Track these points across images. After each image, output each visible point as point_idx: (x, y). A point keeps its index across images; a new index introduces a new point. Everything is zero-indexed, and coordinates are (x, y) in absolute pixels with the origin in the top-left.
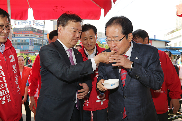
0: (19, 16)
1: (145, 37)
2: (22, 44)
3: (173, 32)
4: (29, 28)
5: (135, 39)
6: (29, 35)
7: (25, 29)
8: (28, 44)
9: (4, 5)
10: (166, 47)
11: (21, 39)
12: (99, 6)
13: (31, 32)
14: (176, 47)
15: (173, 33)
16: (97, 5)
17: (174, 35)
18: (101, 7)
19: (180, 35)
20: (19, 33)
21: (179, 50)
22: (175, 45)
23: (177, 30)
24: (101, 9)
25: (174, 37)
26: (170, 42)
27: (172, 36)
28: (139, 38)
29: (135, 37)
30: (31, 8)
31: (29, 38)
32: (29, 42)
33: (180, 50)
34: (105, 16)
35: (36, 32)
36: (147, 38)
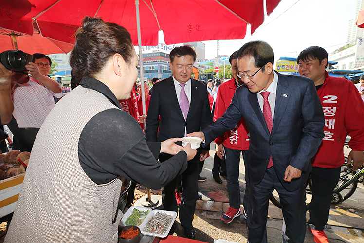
0: (149, 42)
1: (324, 58)
2: (150, 71)
3: (342, 49)
4: (157, 53)
5: (307, 60)
6: (158, 61)
7: (153, 55)
8: (156, 71)
9: (133, 29)
10: (331, 70)
11: (149, 66)
12: (244, 21)
13: (160, 57)
14: (344, 70)
15: (342, 51)
16: (242, 19)
17: (343, 53)
18: (246, 22)
19: (352, 53)
20: (147, 60)
21: (348, 74)
22: (343, 68)
23: (349, 46)
24: (247, 24)
25: (342, 56)
26: (337, 63)
27: (340, 55)
28: (313, 59)
29: (307, 58)
30: (162, 31)
31: (157, 65)
32: (158, 69)
33: (350, 75)
34: (252, 34)
35: (164, 57)
36: (325, 60)
